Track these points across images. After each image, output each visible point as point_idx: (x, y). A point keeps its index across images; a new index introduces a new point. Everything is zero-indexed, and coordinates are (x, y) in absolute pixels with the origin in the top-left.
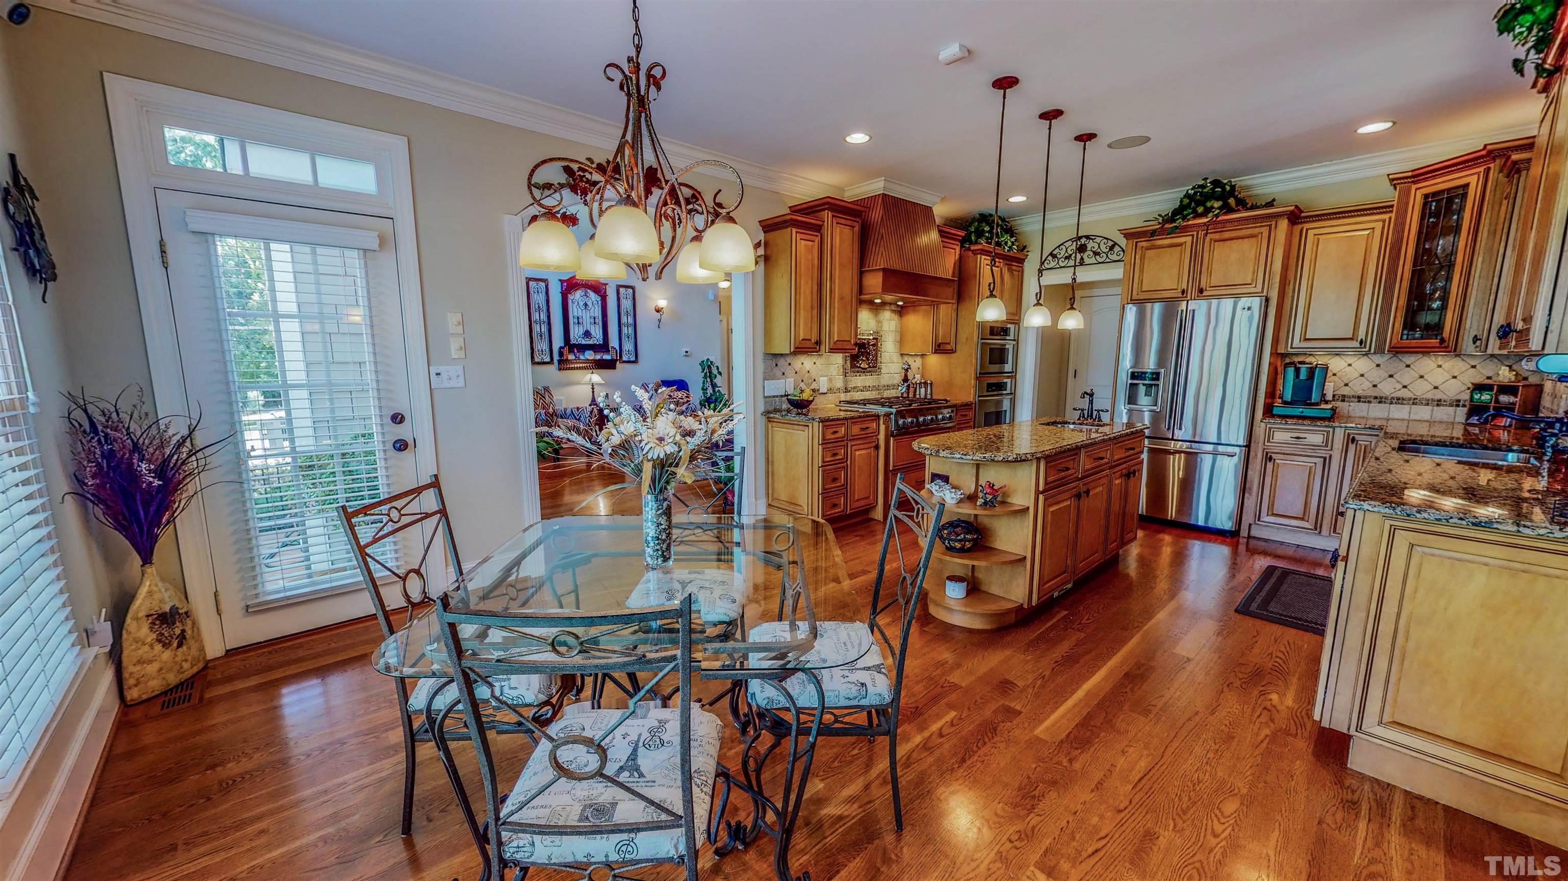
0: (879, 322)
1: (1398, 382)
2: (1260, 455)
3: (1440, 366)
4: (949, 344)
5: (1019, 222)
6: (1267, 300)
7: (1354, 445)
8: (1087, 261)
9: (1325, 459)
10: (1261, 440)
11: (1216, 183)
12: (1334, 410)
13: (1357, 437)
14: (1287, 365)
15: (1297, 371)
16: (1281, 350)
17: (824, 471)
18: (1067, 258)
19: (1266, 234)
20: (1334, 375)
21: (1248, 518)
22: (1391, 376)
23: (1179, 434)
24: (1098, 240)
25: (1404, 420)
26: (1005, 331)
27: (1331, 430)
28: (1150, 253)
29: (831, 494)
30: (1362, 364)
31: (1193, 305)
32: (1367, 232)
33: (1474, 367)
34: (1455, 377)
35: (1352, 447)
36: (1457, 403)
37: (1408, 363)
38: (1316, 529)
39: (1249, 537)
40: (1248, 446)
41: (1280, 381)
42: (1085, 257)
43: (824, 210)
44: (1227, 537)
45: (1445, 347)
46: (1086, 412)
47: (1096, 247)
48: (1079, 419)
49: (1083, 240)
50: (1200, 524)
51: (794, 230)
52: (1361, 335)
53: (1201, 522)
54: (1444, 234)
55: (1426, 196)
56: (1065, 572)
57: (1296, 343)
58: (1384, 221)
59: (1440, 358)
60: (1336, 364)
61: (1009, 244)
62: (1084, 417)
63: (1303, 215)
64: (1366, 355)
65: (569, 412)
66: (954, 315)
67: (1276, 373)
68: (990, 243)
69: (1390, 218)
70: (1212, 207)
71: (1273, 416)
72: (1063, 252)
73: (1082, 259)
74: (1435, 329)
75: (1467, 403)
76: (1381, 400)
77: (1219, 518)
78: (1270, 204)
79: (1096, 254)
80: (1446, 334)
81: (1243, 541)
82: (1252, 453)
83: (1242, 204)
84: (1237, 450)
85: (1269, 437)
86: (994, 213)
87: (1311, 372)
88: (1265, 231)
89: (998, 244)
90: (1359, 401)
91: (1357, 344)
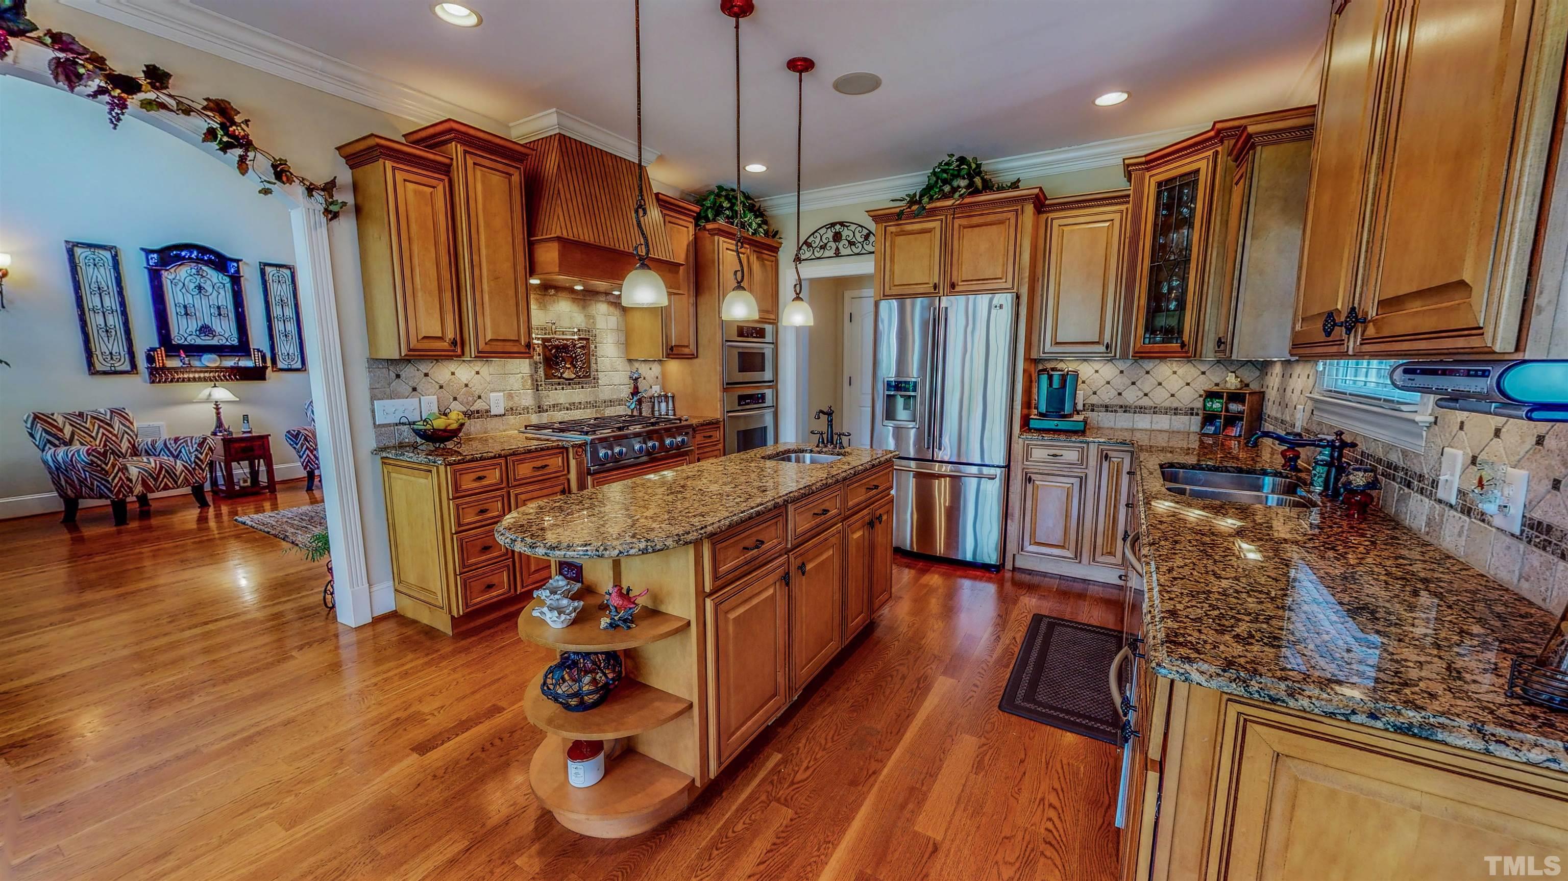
0: (589, 317)
1: (1140, 389)
2: (1019, 477)
3: (1175, 373)
4: (687, 346)
5: (769, 203)
6: (1018, 297)
7: (1107, 463)
8: (843, 251)
9: (1081, 478)
10: (1020, 458)
11: (962, 160)
12: (1085, 421)
13: (1110, 454)
14: (1041, 372)
15: (1050, 378)
16: (1034, 355)
17: (461, 540)
18: (821, 248)
19: (1013, 221)
20: (1083, 382)
21: (1012, 547)
22: (1133, 383)
23: (940, 455)
24: (853, 227)
25: (1146, 430)
26: (761, 333)
27: (1085, 445)
28: (900, 240)
29: (480, 571)
30: (1108, 371)
31: (945, 301)
32: (1107, 224)
33: (1204, 373)
34: (1188, 384)
35: (1105, 465)
36: (1191, 412)
37: (1148, 369)
38: (1076, 557)
39: (1014, 569)
40: (1008, 467)
41: (1035, 390)
42: (840, 247)
43: (449, 141)
44: (992, 572)
45: (1187, 352)
46: (825, 436)
47: (851, 235)
48: (818, 446)
49: (838, 227)
50: (968, 559)
51: (389, 164)
52: (1107, 339)
53: (969, 557)
54: (1178, 228)
55: (1159, 184)
56: (775, 695)
57: (1048, 348)
58: (1121, 212)
59: (1175, 364)
60: (1086, 370)
61: (754, 226)
62: (823, 442)
63: (1047, 202)
64: (1111, 360)
65: (159, 445)
66: (692, 310)
67: (1031, 381)
68: (732, 224)
69: (1127, 209)
70: (959, 187)
71: (1030, 430)
72: (818, 240)
73: (837, 249)
74: (1172, 333)
75: (1200, 412)
76: (1126, 409)
77: (985, 550)
78: (1015, 185)
79: (851, 243)
80: (1186, 338)
81: (1008, 575)
82: (1012, 474)
83: (988, 186)
84: (998, 471)
85: (1027, 454)
86: (735, 187)
87: (1063, 378)
88: (1012, 216)
89: (743, 225)
90: (1107, 411)
91: (1103, 349)
